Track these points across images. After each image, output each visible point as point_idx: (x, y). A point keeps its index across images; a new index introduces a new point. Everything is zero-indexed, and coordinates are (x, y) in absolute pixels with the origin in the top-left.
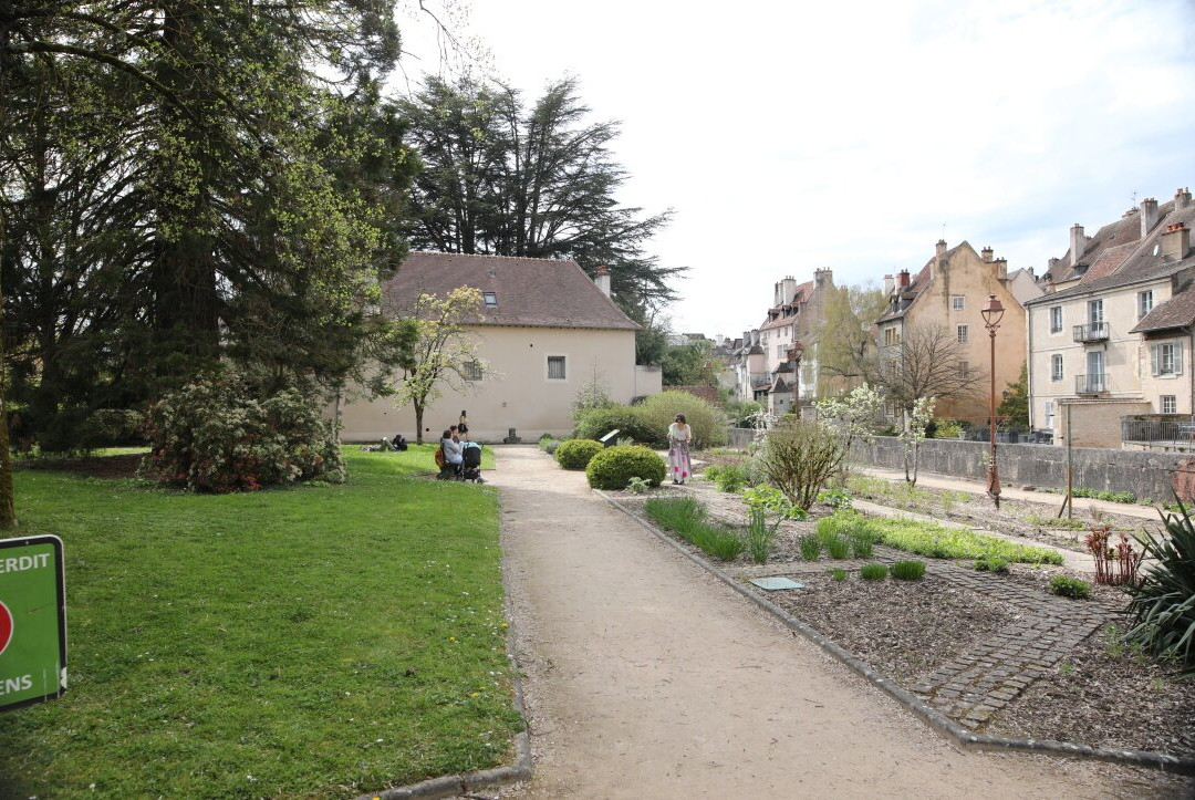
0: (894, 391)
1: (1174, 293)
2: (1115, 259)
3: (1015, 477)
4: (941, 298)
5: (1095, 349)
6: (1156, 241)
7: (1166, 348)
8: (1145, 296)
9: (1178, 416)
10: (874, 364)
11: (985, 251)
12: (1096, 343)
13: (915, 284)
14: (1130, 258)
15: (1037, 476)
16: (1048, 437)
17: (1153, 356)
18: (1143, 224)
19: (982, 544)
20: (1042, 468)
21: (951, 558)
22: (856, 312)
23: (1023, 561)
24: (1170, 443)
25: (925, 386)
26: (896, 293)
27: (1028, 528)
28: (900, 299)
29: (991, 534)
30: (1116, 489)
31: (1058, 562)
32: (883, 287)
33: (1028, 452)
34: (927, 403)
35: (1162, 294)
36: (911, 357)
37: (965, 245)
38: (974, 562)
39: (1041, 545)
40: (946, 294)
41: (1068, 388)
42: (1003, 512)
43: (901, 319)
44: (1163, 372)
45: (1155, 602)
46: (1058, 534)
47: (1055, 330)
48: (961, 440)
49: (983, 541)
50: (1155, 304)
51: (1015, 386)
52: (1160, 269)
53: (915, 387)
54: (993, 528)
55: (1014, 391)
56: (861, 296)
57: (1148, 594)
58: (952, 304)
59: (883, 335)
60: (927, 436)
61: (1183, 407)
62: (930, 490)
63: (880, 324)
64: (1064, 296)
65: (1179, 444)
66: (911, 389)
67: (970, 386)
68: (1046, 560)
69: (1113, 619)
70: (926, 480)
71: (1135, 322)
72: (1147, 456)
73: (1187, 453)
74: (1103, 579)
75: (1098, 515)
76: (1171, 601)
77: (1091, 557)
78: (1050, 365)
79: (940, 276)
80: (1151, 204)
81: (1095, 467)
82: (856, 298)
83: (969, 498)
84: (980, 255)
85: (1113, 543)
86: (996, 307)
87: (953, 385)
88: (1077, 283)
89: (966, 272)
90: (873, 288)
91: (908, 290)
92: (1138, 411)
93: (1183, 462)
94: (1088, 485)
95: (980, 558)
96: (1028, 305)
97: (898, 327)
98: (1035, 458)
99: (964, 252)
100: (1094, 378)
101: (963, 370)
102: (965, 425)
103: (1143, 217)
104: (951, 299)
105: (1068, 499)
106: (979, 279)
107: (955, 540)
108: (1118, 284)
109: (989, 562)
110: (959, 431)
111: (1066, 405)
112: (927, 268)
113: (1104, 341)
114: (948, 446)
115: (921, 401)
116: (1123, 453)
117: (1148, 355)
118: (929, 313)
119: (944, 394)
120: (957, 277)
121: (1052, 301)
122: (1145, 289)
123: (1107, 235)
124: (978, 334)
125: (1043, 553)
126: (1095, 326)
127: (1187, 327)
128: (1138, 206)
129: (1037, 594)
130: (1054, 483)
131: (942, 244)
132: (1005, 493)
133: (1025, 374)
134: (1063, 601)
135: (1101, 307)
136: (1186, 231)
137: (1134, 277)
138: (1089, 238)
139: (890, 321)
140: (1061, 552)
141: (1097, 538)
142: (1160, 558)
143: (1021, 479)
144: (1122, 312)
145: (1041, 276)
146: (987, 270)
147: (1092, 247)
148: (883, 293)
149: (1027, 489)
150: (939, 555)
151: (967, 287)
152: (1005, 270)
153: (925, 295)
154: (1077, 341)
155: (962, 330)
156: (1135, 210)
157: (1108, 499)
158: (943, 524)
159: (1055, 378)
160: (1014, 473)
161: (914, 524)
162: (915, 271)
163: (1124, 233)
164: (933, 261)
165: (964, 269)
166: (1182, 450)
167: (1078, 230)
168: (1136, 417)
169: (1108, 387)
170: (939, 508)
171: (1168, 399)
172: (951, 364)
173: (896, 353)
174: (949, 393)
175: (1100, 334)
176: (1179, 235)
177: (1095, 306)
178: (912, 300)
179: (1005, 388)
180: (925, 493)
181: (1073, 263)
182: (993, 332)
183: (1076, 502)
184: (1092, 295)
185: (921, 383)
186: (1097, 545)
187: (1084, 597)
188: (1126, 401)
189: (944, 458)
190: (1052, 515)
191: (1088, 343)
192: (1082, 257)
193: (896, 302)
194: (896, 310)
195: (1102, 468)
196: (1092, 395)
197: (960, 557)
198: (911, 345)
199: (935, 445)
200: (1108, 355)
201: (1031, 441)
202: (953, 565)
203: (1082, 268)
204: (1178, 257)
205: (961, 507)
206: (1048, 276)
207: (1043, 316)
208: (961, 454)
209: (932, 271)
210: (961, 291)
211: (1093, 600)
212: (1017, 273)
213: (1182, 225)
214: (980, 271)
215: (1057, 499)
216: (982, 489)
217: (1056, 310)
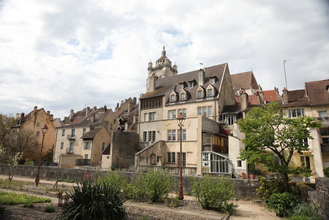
0: (13, 149)
1: (91, 130)
2: (79, 120)
3: (45, 176)
4: (33, 123)
5: (72, 142)
6: (88, 117)
7: (87, 143)
8: (84, 130)
9: (88, 159)
10: (8, 140)
11: (48, 112)
12: (72, 140)
13: (26, 117)
14: (82, 120)
15: (50, 176)
16: (56, 164)
18: (87, 112)
19: (28, 198)
20: (52, 174)
21: (16, 204)
22: (4, 123)
23: (40, 202)
24: (85, 166)
25: (24, 148)
26: (19, 119)
27: (44, 192)
28: (20, 121)
29: (31, 195)
30: (70, 179)
31: (49, 201)
32: (15, 117)
33: (49, 169)
34: (20, 154)
35: (88, 130)
36: (20, 139)
37: (43, 109)
38: (23, 205)
39: (46, 197)
40: (35, 122)
41: (64, 151)
42: (38, 188)
43: (19, 127)
44: (86, 149)
45: (69, 211)
46: (52, 193)
47: (63, 135)
48: (32, 165)
49: (29, 197)
50: (86, 132)
51: (51, 150)
52: (88, 124)
53: (20, 148)
54: (34, 193)
55: (50, 151)
56: (7, 118)
57: (68, 209)
58: (36, 125)
59: (12, 131)
60: (18, 164)
61: (89, 158)
62: (17, 181)
63: (12, 128)
64: (67, 127)
65: (87, 167)
66: (19, 149)
67: (38, 149)
68: (46, 201)
69: (59, 217)
70: (15, 178)
71: (82, 136)
72: (80, 170)
74: (60, 205)
75: (63, 186)
76: (72, 210)
77: (57, 199)
78: (60, 145)
79: (34, 116)
80: (89, 108)
81: (66, 173)
82: (5, 119)
83: (29, 183)
84: (47, 113)
85: (64, 194)
86: (46, 127)
87: (33, 148)
88: (70, 124)
89: (42, 117)
90: (11, 116)
91: (23, 119)
92: (80, 158)
93: (86, 172)
94: (63, 178)
95: (26, 203)
96: (57, 128)
97: (18, 130)
98: (51, 171)
99: (42, 111)
100: (71, 149)
101: (36, 144)
102: (34, 161)
103: (87, 111)
104: (36, 123)
105: (57, 182)
106: (45, 119)
107: (19, 198)
108: (79, 126)
109: (28, 204)
110: (32, 162)
111: (63, 155)
112: (30, 113)
113: (74, 140)
114: (26, 167)
115: (18, 153)
116: (73, 169)
117: (83, 144)
118: (29, 127)
119: (30, 151)
120: (39, 117)
121: (63, 128)
122: (85, 128)
123: (79, 113)
124: (41, 135)
125: (46, 199)
126: (73, 135)
127: (92, 138)
128: (86, 108)
129: (40, 213)
130: (55, 178)
131: (36, 107)
132: (41, 181)
133: (54, 147)
134: (47, 214)
135: (74, 131)
136: (94, 116)
137: (82, 125)
138: (75, 113)
139: (16, 127)
140: (51, 198)
141: (60, 193)
142: (72, 198)
143: (46, 177)
144: (79, 133)
145: (62, 121)
146: (48, 117)
147: (75, 116)
148: (15, 118)
149: (47, 180)
150: (12, 204)
151: (41, 121)
152: (53, 118)
153: (28, 121)
154: (68, 139)
155: (38, 133)
156: (85, 109)
157: (68, 182)
158: (17, 193)
159: (61, 148)
160: (45, 175)
161: (7, 194)
163: (82, 114)
164: (32, 112)
165: (41, 116)
166: (88, 168)
167: (72, 111)
168: (79, 160)
169: (74, 152)
170: (18, 188)
171: (86, 155)
172: (33, 142)
173: (16, 137)
174: (31, 151)
175: (74, 138)
176: (93, 116)
177: (73, 130)
178: (24, 122)
179: (48, 150)
180: (15, 183)
181: (70, 119)
182: (44, 135)
183: (59, 183)
184: (73, 127)
185: (22, 147)
186: (60, 196)
187: (54, 211)
188: (77, 156)
189: (24, 171)
190: (52, 187)
191: (70, 140)
192: (72, 118)
193: (19, 122)
194: (18, 124)
195: (68, 173)
196: (70, 153)
197: (20, 203)
198: (21, 135)
199: (22, 167)
200: (75, 143)
201: (53, 165)
202: (15, 207)
203: (72, 120)
204: (92, 122)
205: (26, 187)
206: (64, 121)
207: (60, 131)
208: (30, 170)
209: (32, 115)
210: (39, 121)
211: (56, 212)
212: (56, 119)
213: (94, 114)
214: (46, 117)
215: (54, 182)
216: (33, 180)
217: (64, 130)
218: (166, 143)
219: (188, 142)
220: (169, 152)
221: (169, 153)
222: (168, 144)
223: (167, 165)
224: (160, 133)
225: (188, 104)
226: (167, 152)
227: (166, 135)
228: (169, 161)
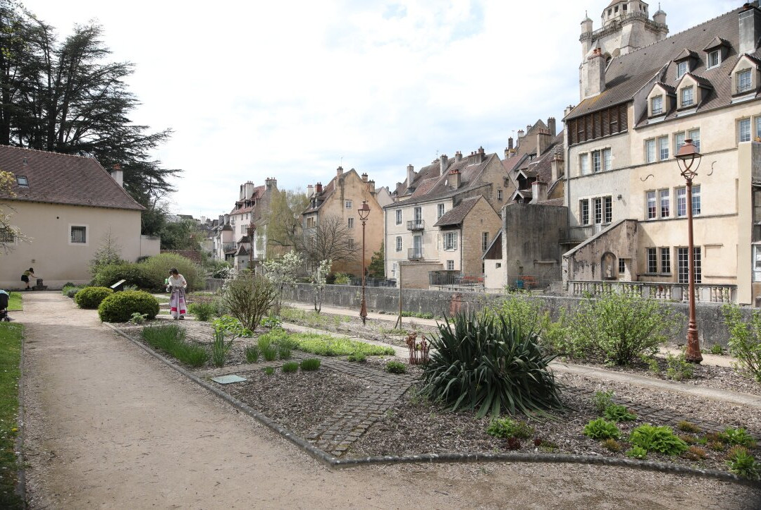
0: (312, 256)
1: (454, 206)
2: (428, 185)
3: (375, 306)
4: (339, 201)
5: (418, 234)
6: (446, 178)
7: (450, 235)
8: (441, 207)
9: (455, 271)
10: (300, 239)
11: (363, 175)
12: (418, 231)
13: (325, 192)
14: (434, 185)
15: (386, 305)
16: (393, 283)
17: (444, 238)
18: (441, 168)
19: (353, 346)
20: (389, 300)
21: (336, 355)
22: (291, 206)
23: (375, 354)
24: (450, 286)
25: (329, 253)
26: (314, 197)
27: (379, 335)
28: (316, 200)
29: (358, 340)
30: (424, 311)
31: (392, 354)
32: (307, 193)
33: (382, 292)
34: (327, 263)
35: (448, 206)
36: (322, 235)
37: (353, 171)
38: (348, 357)
39: (385, 345)
40: (342, 199)
41: (404, 256)
42: (367, 327)
43: (317, 212)
44: (448, 248)
45: (433, 372)
46: (394, 337)
47: (399, 223)
48: (349, 285)
49: (355, 344)
50: (445, 211)
51: (378, 254)
52: (448, 193)
53: (324, 252)
54: (361, 337)
55: (377, 257)
56: (294, 197)
57: (431, 368)
58: (345, 205)
59: (306, 221)
60: (327, 283)
61: (457, 267)
62: (330, 315)
63: (304, 214)
64: (404, 204)
65: (455, 286)
66: (321, 254)
67: (354, 253)
68: (386, 353)
69: (416, 383)
70: (325, 309)
71: (436, 220)
72: (439, 293)
73: (458, 291)
74: (413, 361)
75: (414, 326)
76: (440, 371)
77: (407, 349)
78: (395, 242)
79: (339, 188)
80: (445, 158)
81: (415, 300)
82: (290, 198)
83: (350, 319)
84: (361, 177)
85: (418, 341)
86: (366, 208)
87: (345, 253)
88: (410, 197)
89: (353, 187)
90: (300, 193)
91: (321, 195)
92: (437, 269)
93: (454, 296)
94: (411, 310)
95: (352, 355)
96: (385, 208)
97: (315, 217)
98: (385, 295)
99: (352, 175)
100: (417, 250)
101: (351, 244)
102: (351, 276)
103: (441, 164)
104: (345, 202)
105: (400, 318)
106: (360, 192)
107: (339, 344)
108: (428, 199)
109: (356, 356)
110: (348, 279)
111: (402, 265)
112: (332, 182)
113: (422, 230)
114: (340, 289)
115: (324, 262)
116: (428, 292)
117: (442, 238)
118: (332, 209)
119: (340, 258)
120: (348, 188)
121: (397, 206)
122: (441, 203)
123: (425, 172)
124: (358, 224)
125: (385, 349)
126: (418, 221)
127: (459, 224)
128: (439, 158)
129: (380, 373)
130: (394, 309)
131: (340, 169)
132: (370, 315)
133: (383, 247)
134: (393, 376)
135: (421, 211)
136: (459, 174)
137: (436, 195)
138: (416, 173)
139: (310, 213)
140: (394, 348)
141: (411, 339)
142: (437, 348)
143: (378, 307)
144: (430, 214)
145: (392, 192)
146: (364, 186)
147: (417, 178)
148: (307, 196)
149: (381, 313)
150: (329, 354)
151: (354, 195)
152: (374, 187)
153: (330, 198)
154: (409, 229)
155: (351, 221)
156: (438, 160)
157: (421, 317)
158: (334, 335)
159: (398, 250)
160: (375, 304)
161: (317, 336)
162: (325, 184)
163: (431, 172)
164: (335, 179)
165: (352, 185)
166: (456, 289)
167: (411, 168)
168: (436, 272)
169: (423, 255)
170: (333, 326)
171: (451, 262)
172: (344, 240)
173: (313, 232)
174: (343, 258)
175: (420, 226)
176: (456, 175)
177: (418, 210)
178: (323, 201)
179: (373, 255)
180: (326, 317)
181: (408, 186)
182: (364, 222)
183: (404, 319)
184: (416, 203)
185: (327, 251)
186: (410, 343)
187: (403, 372)
188: (431, 263)
189: (337, 296)
190: (392, 327)
191: (414, 231)
192: (413, 183)
193: (314, 202)
194: (314, 207)
195: (418, 300)
196: (416, 260)
197: (341, 354)
198: (322, 228)
199: (332, 288)
200: (424, 238)
201: (385, 285)
202: (336, 360)
203: (412, 189)
204: (456, 187)
205: (345, 325)
206: (396, 192)
207: (392, 214)
208: (346, 294)
209: (335, 185)
210: (350, 197)
211: (407, 373)
212: (380, 189)
213: (457, 170)
214: (361, 186)
215: (394, 318)
216: (357, 314)
217: (399, 212)
218: (642, 224)
219: (708, 220)
220: (652, 246)
221: (652, 251)
222: (647, 227)
223: (648, 280)
224: (624, 201)
225: (703, 115)
226: (647, 248)
227: (643, 205)
228: (651, 270)
